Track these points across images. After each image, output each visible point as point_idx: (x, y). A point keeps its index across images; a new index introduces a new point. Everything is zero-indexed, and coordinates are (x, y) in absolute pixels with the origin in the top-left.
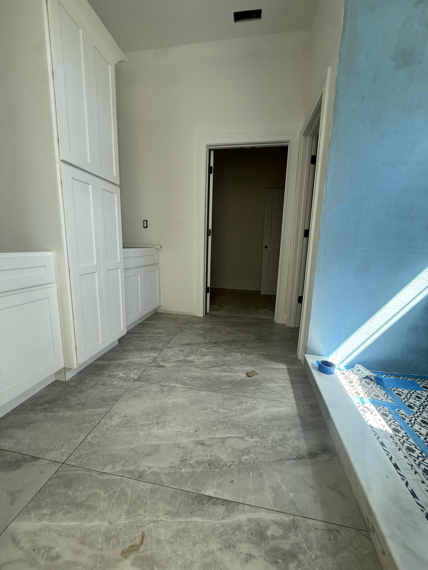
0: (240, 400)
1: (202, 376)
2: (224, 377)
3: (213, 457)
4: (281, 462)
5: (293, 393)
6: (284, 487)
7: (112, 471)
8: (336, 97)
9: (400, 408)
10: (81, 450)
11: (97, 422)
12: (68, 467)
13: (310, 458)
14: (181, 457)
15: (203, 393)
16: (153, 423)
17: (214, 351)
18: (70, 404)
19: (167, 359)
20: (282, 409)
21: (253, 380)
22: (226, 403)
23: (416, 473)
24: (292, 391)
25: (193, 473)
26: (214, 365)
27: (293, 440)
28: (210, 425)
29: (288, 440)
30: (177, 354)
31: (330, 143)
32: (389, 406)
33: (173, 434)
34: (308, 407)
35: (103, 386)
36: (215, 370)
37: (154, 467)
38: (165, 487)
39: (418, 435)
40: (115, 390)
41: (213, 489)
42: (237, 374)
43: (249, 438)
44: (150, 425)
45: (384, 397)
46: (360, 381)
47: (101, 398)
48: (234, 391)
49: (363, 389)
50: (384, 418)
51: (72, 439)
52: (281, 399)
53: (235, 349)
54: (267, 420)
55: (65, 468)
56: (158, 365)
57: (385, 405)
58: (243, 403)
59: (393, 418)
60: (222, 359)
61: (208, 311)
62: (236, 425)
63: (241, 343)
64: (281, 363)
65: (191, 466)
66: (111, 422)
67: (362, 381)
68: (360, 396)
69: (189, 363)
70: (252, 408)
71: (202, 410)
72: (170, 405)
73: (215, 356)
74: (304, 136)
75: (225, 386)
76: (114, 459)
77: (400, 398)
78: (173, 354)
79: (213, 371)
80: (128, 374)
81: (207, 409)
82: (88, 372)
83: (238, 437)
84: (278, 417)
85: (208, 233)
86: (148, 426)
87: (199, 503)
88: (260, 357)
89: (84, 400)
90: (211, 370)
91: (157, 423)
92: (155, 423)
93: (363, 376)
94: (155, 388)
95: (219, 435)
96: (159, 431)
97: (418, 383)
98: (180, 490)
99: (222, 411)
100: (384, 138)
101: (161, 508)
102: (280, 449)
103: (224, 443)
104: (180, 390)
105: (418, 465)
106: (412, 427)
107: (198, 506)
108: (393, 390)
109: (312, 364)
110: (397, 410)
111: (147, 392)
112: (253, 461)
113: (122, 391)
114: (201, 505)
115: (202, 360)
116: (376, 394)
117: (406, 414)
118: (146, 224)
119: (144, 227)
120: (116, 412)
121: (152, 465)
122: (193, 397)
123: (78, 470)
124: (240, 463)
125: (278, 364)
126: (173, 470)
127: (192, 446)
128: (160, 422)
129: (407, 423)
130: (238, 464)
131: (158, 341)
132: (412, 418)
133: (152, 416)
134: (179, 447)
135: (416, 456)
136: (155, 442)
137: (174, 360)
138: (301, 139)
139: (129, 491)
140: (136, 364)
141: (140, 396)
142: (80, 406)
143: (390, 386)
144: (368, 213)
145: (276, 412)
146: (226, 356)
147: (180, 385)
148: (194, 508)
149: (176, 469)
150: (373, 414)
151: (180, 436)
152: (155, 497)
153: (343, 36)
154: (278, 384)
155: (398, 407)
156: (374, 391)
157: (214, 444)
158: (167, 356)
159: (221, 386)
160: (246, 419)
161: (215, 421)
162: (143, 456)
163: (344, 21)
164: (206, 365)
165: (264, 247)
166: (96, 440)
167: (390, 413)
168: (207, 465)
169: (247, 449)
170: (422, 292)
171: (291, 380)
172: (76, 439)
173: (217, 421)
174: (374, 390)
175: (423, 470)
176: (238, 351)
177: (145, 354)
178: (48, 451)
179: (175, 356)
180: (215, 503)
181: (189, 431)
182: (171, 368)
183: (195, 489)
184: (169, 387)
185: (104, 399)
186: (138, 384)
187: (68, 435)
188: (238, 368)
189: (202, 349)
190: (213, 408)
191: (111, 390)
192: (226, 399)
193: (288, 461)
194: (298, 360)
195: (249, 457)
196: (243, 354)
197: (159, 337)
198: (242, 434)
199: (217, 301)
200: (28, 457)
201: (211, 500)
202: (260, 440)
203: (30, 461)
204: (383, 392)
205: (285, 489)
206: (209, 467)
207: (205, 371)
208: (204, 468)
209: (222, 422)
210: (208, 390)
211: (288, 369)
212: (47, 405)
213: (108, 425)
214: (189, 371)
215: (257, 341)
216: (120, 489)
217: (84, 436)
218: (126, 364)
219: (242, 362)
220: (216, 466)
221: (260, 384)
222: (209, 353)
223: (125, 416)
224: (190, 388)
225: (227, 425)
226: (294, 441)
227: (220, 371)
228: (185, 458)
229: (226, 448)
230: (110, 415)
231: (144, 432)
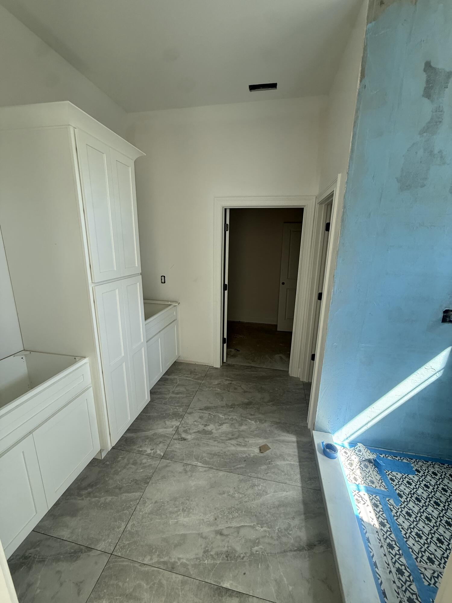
0: (253, 483)
1: (220, 451)
2: (240, 453)
3: (230, 548)
4: (285, 553)
5: (300, 473)
6: (285, 579)
7: (150, 563)
8: (344, 211)
9: (390, 497)
10: (124, 540)
11: (134, 508)
12: (115, 558)
13: (308, 550)
14: (204, 548)
15: (221, 474)
16: (180, 510)
17: (231, 417)
18: (109, 487)
19: (188, 430)
20: (289, 493)
21: (265, 456)
22: (241, 486)
23: (390, 572)
24: (300, 471)
25: (214, 565)
26: (230, 436)
27: (296, 529)
28: (227, 512)
29: (291, 530)
30: (197, 422)
31: (338, 252)
32: (381, 495)
33: (197, 522)
34: (312, 491)
35: (135, 466)
36: (231, 444)
37: (183, 558)
38: (193, 579)
39: (400, 529)
40: (145, 470)
41: (230, 581)
42: (251, 449)
43: (259, 527)
44: (177, 512)
45: (379, 483)
46: (359, 464)
47: (134, 480)
48: (248, 470)
49: (361, 473)
50: (375, 510)
51: (116, 528)
52: (289, 481)
53: (250, 414)
54: (275, 506)
55: (113, 559)
56: (180, 438)
57: (377, 493)
58: (256, 486)
59: (382, 509)
60: (238, 428)
61: (225, 361)
62: (249, 513)
63: (256, 406)
64: (291, 433)
65: (213, 558)
66: (145, 508)
67: (361, 464)
68: (357, 483)
69: (208, 434)
70: (263, 492)
71: (220, 494)
72: (193, 489)
73: (232, 424)
74: (319, 204)
75: (240, 465)
76: (151, 550)
77: (392, 484)
78: (193, 423)
79: (230, 445)
80: (154, 450)
81: (224, 494)
82: (119, 447)
83: (250, 526)
84: (285, 503)
85: (225, 287)
86: (176, 513)
87: (219, 595)
88: (273, 426)
89: (120, 482)
90: (227, 444)
91: (184, 510)
92: (181, 511)
93: (362, 459)
94: (179, 468)
95: (235, 524)
96: (185, 519)
97: (412, 465)
98: (204, 582)
99: (237, 496)
100: (388, 250)
101: (190, 599)
102: (284, 540)
103: (238, 533)
104: (201, 470)
105: (394, 563)
106: (396, 520)
107: (218, 598)
108: (387, 474)
109: (318, 445)
110: (387, 499)
111: (172, 472)
112: (262, 553)
113: (151, 471)
114: (220, 597)
115: (220, 431)
116: (372, 479)
117: (395, 505)
118: (164, 280)
119: (162, 282)
120: (148, 497)
121: (181, 556)
122: (213, 479)
123: (123, 561)
124: (251, 554)
125: (289, 435)
126: (198, 562)
127: (212, 535)
128: (185, 508)
129: (393, 515)
130: (250, 556)
131: (179, 404)
132: (398, 509)
133: (179, 502)
134: (202, 537)
135: (394, 553)
136: (182, 532)
137: (194, 431)
138: (316, 207)
139: (164, 582)
140: (161, 436)
141: (167, 478)
142: (117, 490)
143: (386, 470)
144: (372, 315)
145: (283, 497)
146: (241, 425)
147: (200, 464)
148: (215, 599)
149: (201, 561)
150: (366, 505)
151: (203, 525)
152: (185, 589)
153: (351, 158)
154: (287, 462)
155: (389, 496)
156: (371, 477)
157: (231, 534)
158: (188, 426)
159: (237, 465)
160: (258, 506)
161: (231, 508)
162: (173, 547)
163: (352, 144)
164: (223, 436)
165: (281, 283)
166: (134, 529)
167: (380, 504)
168: (224, 556)
169: (257, 539)
170: (420, 385)
171: (299, 457)
172: (118, 528)
173: (233, 507)
174: (370, 474)
175: (396, 569)
176: (253, 417)
177: (168, 423)
178: (98, 541)
179: (195, 425)
180: (231, 595)
181: (209, 520)
182: (192, 441)
183: (215, 582)
184: (191, 466)
185: (136, 482)
186: (165, 462)
187: (112, 524)
188: (252, 440)
189: (219, 415)
190: (230, 492)
191: (141, 470)
192: (241, 481)
193: (290, 552)
194: (308, 429)
195: (259, 548)
196: (257, 423)
197: (179, 398)
198: (254, 523)
199: (234, 342)
200: (84, 548)
201: (228, 592)
202: (268, 529)
203: (85, 552)
204: (378, 477)
205: (286, 582)
206: (226, 558)
207: (223, 445)
208: (222, 560)
209: (237, 509)
210: (225, 470)
211: (298, 442)
212: (90, 489)
213: (142, 512)
214: (208, 445)
215: (271, 403)
216: (158, 580)
217: (125, 525)
218: (152, 436)
219: (255, 432)
220: (232, 558)
221: (271, 461)
222: (227, 421)
223: (156, 502)
224: (210, 468)
225: (241, 512)
226: (296, 531)
227: (236, 445)
228: (207, 549)
229: (240, 539)
230: (143, 501)
231: (173, 520)
